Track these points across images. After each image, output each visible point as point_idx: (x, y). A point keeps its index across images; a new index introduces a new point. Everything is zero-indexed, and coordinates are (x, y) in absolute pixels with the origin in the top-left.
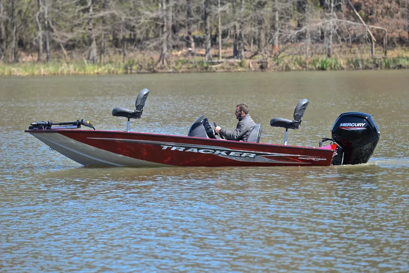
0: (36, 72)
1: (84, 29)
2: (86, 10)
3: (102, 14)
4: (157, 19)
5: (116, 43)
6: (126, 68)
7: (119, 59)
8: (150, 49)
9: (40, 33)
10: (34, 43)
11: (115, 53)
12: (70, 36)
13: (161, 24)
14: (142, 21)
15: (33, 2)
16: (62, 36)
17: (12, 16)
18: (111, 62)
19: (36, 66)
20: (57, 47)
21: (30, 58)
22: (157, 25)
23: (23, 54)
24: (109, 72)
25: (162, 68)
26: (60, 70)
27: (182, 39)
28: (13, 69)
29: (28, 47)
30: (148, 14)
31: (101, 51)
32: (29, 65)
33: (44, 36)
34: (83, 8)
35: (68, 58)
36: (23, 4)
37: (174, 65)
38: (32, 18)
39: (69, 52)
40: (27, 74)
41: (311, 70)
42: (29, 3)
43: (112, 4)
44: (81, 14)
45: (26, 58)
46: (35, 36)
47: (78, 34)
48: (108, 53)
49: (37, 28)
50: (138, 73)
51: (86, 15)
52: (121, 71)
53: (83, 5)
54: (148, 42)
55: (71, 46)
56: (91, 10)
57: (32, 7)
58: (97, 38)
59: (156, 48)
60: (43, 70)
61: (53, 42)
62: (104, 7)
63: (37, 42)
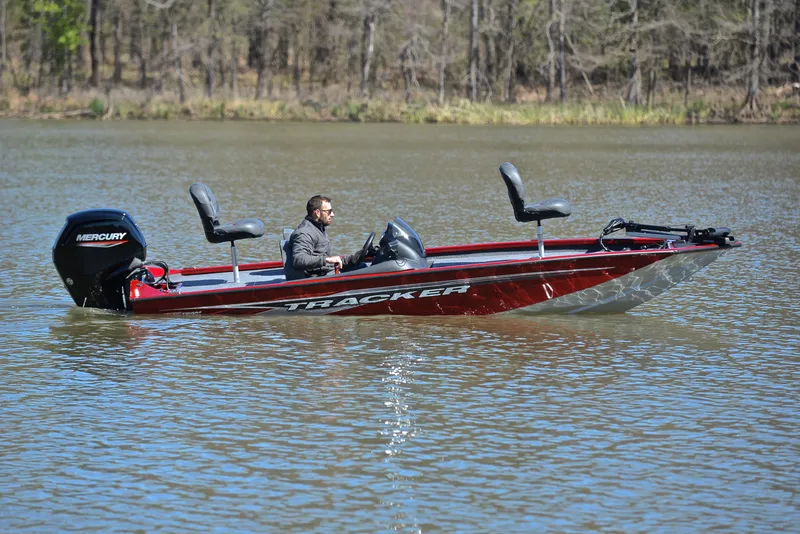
0: (543, 120)
1: (623, 50)
2: (629, 19)
3: (653, 25)
4: (744, 34)
5: (676, 73)
6: (689, 115)
7: (675, 98)
8: (730, 84)
9: (552, 56)
10: (542, 72)
11: (671, 90)
12: (599, 61)
13: (749, 42)
14: (719, 38)
15: (544, 5)
16: (586, 60)
17: (508, 28)
18: (664, 105)
19: (543, 108)
20: (578, 79)
21: (533, 96)
22: (743, 46)
23: (522, 88)
24: (661, 121)
25: (749, 116)
26: (581, 116)
27: (784, 68)
28: (506, 113)
29: (531, 78)
30: (729, 26)
31: (649, 87)
32: (532, 107)
33: (558, 60)
34: (622, 15)
35: (595, 97)
36: (527, 8)
37: (769, 110)
38: (540, 31)
39: (597, 87)
40: (528, 121)
42: (536, 6)
43: (670, 9)
44: (619, 25)
45: (529, 96)
46: (544, 59)
47: (610, 58)
48: (660, 91)
49: (548, 48)
50: (709, 123)
51: (627, 27)
52: (680, 119)
53: (622, 10)
54: (726, 73)
55: (600, 77)
56: (635, 19)
57: (541, 12)
58: (645, 64)
59: (740, 82)
60: (553, 115)
61: (571, 70)
62: (655, 14)
63: (546, 69)
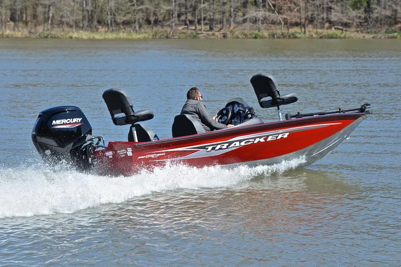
0: (107, 37)
1: (132, 15)
2: (134, 5)
3: (141, 7)
4: (169, 10)
5: (148, 22)
6: (153, 36)
7: (149, 30)
8: (166, 26)
9: (109, 17)
10: (106, 22)
11: (147, 28)
12: (125, 19)
13: (171, 13)
14: (162, 11)
15: (106, 1)
16: (120, 18)
17: (95, 8)
18: (145, 33)
19: (107, 34)
20: (117, 24)
21: (103, 30)
22: (169, 14)
23: (100, 27)
24: (144, 38)
25: (172, 36)
26: (119, 36)
27: (182, 21)
28: (95, 35)
29: (103, 24)
30: (165, 7)
31: (140, 26)
32: (103, 33)
33: (111, 19)
34: (131, 4)
35: (123, 30)
36: (101, 2)
37: (178, 34)
38: (105, 9)
39: (124, 27)
40: (102, 38)
41: (249, 38)
42: (104, 1)
43: (146, 2)
44: (130, 7)
45: (102, 29)
46: (107, 18)
47: (128, 17)
48: (144, 28)
49: (108, 14)
50: (159, 38)
51: (133, 8)
52: (151, 37)
53: (131, 2)
54: (165, 22)
55: (126, 23)
56: (135, 5)
57: (105, 3)
58: (139, 19)
59: (169, 26)
60: (110, 36)
61: (115, 21)
62: (142, 4)
63: (107, 21)
